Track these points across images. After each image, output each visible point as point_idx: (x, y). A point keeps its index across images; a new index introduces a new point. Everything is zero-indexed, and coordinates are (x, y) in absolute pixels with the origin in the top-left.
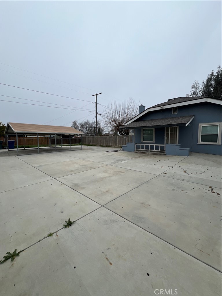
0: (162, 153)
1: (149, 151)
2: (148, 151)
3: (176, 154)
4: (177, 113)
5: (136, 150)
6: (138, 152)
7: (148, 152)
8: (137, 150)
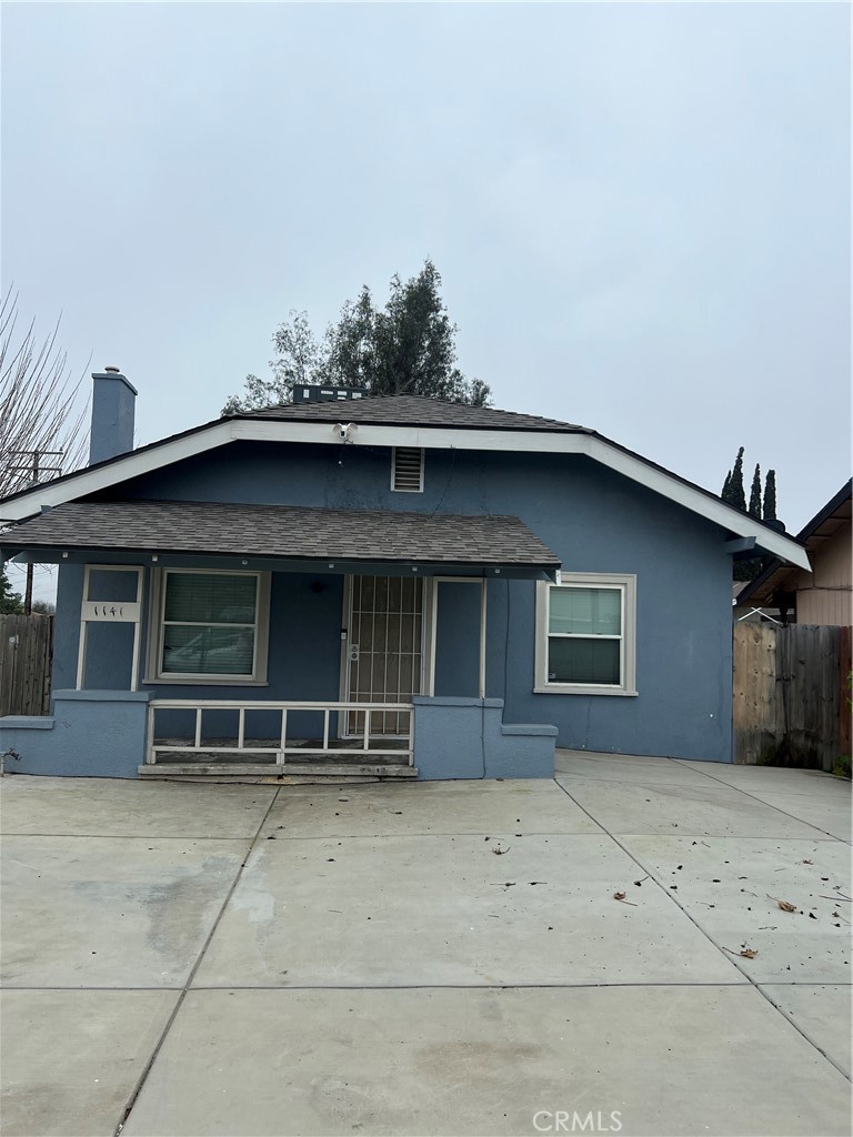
0: (392, 770)
1: (280, 759)
2: (271, 759)
3: (486, 770)
4: (421, 490)
5: (152, 758)
6: (177, 773)
7: (270, 769)
8: (162, 759)
